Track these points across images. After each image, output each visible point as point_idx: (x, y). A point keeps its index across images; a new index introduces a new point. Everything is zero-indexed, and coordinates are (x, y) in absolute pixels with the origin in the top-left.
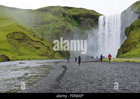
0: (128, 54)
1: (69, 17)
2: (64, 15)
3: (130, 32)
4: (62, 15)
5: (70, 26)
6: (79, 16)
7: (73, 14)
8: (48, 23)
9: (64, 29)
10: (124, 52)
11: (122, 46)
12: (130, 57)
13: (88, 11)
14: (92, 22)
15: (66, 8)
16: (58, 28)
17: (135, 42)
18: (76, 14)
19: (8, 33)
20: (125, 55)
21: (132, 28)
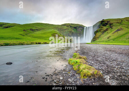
0: (95, 41)
1: (73, 27)
2: (71, 27)
3: (96, 33)
4: (70, 27)
5: (73, 31)
6: (76, 27)
7: (74, 26)
8: (65, 30)
9: (71, 32)
10: (94, 41)
11: (93, 38)
12: (96, 42)
13: (80, 25)
14: (82, 29)
15: (71, 24)
16: (69, 32)
17: (98, 37)
18: (76, 26)
19: (52, 34)
20: (94, 42)
21: (97, 31)
